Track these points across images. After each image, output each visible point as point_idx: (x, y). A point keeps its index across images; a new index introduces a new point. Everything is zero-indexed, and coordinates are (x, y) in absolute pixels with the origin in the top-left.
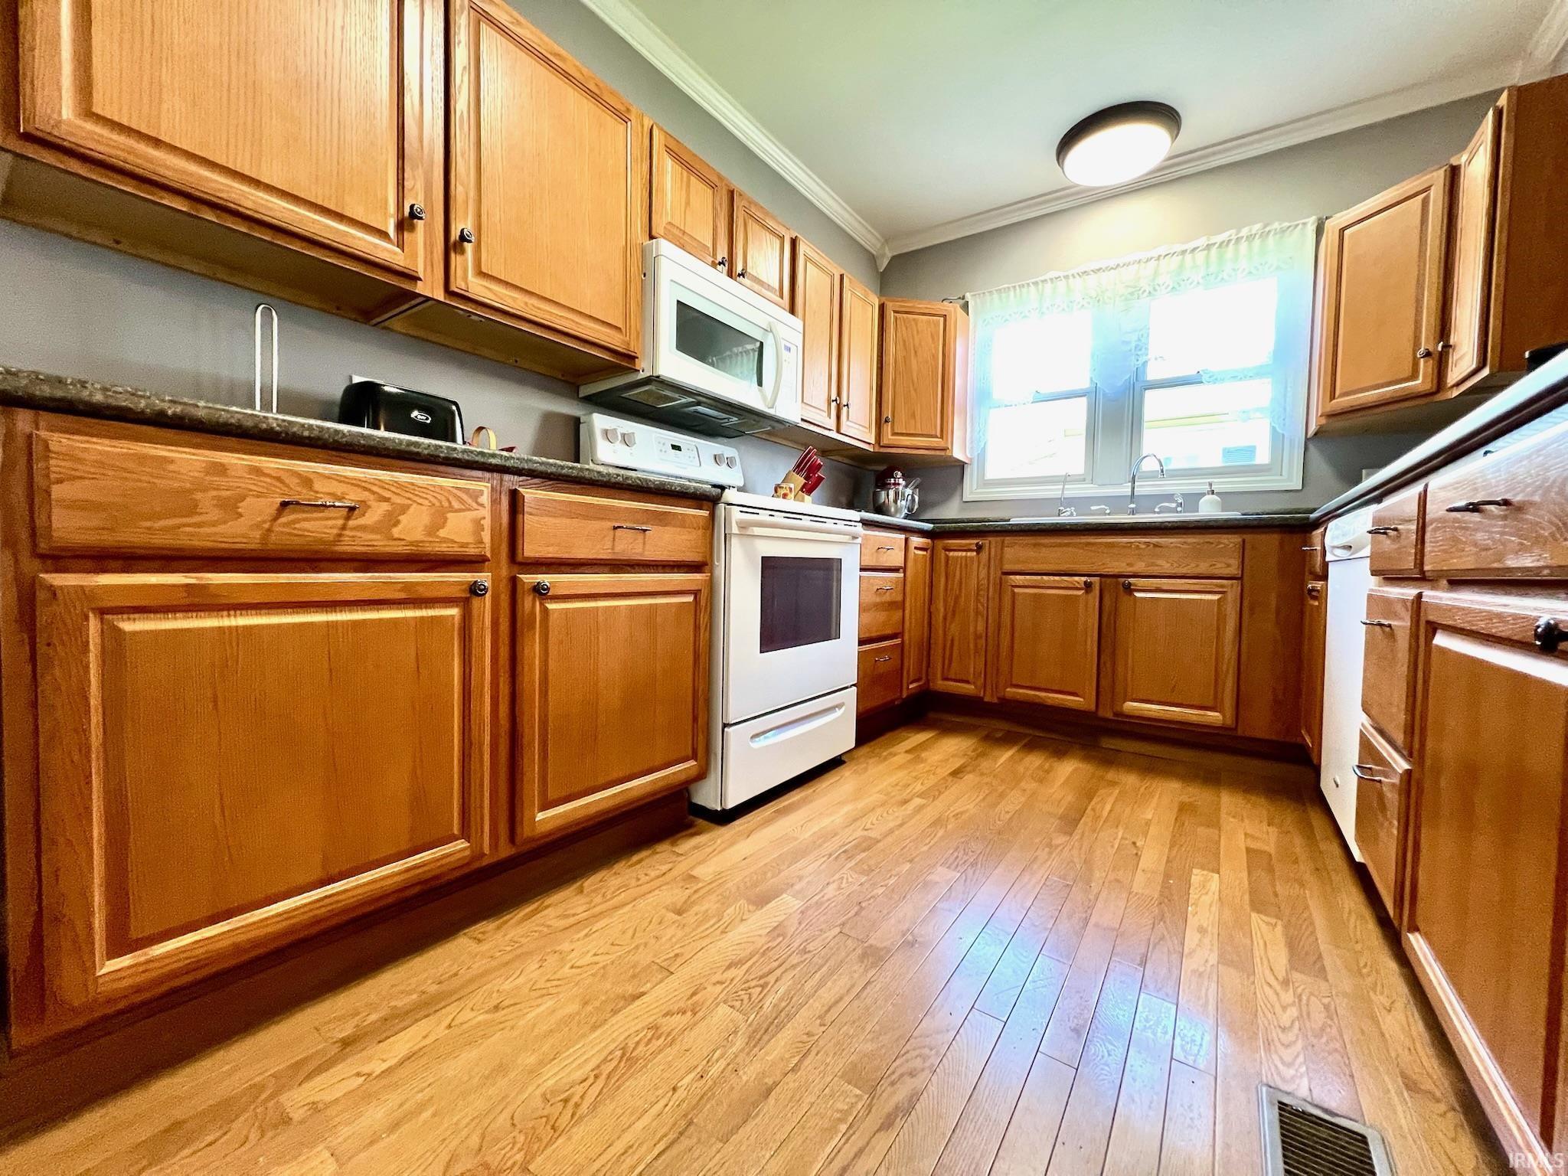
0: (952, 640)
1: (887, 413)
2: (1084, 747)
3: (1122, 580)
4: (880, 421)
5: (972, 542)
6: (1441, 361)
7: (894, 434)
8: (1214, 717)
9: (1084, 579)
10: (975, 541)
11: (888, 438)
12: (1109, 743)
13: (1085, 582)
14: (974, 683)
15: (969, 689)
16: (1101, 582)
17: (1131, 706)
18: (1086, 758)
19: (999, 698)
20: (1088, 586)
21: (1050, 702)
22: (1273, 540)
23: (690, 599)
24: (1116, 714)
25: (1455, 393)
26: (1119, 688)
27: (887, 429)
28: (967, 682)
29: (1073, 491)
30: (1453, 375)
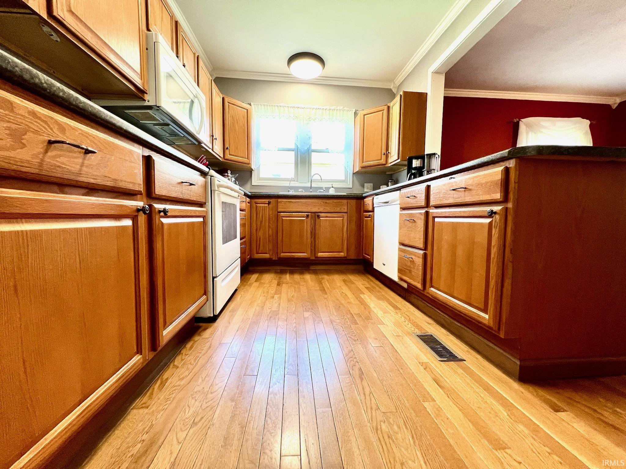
0: (260, 238)
1: (227, 145)
2: (306, 270)
3: (316, 214)
4: (224, 149)
5: (267, 201)
6: (387, 155)
7: (230, 155)
8: (342, 254)
9: (306, 214)
10: (268, 200)
11: (228, 156)
12: (312, 268)
13: (307, 215)
14: (269, 254)
15: (267, 256)
16: (311, 215)
17: (320, 255)
18: (309, 273)
19: (278, 258)
20: (308, 216)
21: (296, 257)
22: (353, 202)
23: (201, 220)
24: (316, 258)
25: (390, 165)
26: (316, 249)
27: (227, 152)
28: (266, 253)
29: (293, 184)
30: (390, 160)
